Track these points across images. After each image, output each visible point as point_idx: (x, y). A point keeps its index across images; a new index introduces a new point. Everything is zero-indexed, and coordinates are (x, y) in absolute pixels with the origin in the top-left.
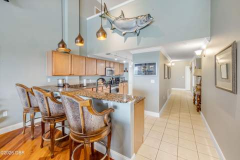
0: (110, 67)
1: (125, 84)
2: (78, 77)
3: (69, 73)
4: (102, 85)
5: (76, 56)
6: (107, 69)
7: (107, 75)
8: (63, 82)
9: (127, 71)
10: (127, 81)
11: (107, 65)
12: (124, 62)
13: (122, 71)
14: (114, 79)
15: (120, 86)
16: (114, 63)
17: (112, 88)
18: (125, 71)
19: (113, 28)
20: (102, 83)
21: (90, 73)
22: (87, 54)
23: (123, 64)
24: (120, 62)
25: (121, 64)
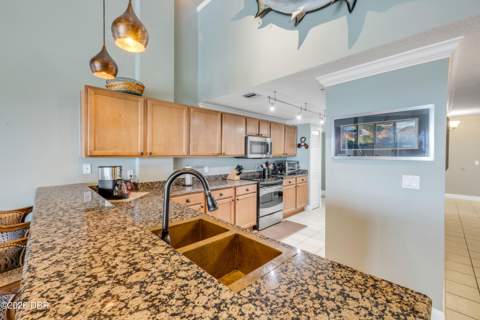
0: (258, 135)
1: (299, 180)
2: (171, 161)
3: (140, 150)
4: (237, 184)
5: (162, 103)
6: (250, 139)
7: (250, 156)
8: (113, 174)
9: (307, 146)
10: (305, 172)
11: (252, 129)
12: (299, 119)
13: (292, 146)
14: (271, 167)
15: (287, 185)
16: (270, 124)
17: (264, 192)
18: (299, 146)
19: (263, 8)
20: (238, 177)
21: (201, 150)
22: (197, 102)
23: (294, 128)
24: (288, 123)
25: (289, 127)
